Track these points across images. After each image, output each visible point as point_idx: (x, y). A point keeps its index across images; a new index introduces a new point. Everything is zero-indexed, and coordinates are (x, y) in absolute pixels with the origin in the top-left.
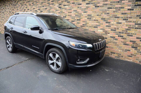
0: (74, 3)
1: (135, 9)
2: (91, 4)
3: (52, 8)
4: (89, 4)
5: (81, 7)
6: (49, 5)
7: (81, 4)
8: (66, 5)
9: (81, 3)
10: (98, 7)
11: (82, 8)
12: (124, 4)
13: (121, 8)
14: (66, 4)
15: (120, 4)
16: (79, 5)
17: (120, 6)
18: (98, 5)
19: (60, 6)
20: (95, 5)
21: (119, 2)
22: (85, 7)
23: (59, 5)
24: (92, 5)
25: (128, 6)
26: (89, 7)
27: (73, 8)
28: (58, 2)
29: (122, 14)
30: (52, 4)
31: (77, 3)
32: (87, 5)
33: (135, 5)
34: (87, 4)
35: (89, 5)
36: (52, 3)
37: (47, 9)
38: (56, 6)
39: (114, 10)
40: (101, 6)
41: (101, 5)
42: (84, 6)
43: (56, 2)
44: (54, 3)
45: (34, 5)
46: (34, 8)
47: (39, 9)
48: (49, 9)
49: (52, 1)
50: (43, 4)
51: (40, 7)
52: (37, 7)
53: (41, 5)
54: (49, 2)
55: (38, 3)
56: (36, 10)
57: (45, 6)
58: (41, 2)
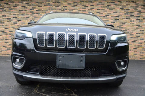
1: (116, 22)
3: (37, 18)
12: (108, 18)
13: (107, 21)
15: (106, 18)
17: (106, 19)
21: (105, 17)
25: (111, 20)
28: (45, 12)
30: (37, 13)
33: (116, 20)
37: (29, 18)
43: (43, 12)
44: (41, 12)
45: (5, 12)
46: (5, 15)
47: (15, 18)
48: (33, 19)
49: (36, 11)
50: (22, 12)
51: (18, 15)
52: (11, 15)
53: (18, 13)
54: (32, 11)
55: (13, 10)
56: (9, 18)
57: (25, 15)
58: (18, 9)
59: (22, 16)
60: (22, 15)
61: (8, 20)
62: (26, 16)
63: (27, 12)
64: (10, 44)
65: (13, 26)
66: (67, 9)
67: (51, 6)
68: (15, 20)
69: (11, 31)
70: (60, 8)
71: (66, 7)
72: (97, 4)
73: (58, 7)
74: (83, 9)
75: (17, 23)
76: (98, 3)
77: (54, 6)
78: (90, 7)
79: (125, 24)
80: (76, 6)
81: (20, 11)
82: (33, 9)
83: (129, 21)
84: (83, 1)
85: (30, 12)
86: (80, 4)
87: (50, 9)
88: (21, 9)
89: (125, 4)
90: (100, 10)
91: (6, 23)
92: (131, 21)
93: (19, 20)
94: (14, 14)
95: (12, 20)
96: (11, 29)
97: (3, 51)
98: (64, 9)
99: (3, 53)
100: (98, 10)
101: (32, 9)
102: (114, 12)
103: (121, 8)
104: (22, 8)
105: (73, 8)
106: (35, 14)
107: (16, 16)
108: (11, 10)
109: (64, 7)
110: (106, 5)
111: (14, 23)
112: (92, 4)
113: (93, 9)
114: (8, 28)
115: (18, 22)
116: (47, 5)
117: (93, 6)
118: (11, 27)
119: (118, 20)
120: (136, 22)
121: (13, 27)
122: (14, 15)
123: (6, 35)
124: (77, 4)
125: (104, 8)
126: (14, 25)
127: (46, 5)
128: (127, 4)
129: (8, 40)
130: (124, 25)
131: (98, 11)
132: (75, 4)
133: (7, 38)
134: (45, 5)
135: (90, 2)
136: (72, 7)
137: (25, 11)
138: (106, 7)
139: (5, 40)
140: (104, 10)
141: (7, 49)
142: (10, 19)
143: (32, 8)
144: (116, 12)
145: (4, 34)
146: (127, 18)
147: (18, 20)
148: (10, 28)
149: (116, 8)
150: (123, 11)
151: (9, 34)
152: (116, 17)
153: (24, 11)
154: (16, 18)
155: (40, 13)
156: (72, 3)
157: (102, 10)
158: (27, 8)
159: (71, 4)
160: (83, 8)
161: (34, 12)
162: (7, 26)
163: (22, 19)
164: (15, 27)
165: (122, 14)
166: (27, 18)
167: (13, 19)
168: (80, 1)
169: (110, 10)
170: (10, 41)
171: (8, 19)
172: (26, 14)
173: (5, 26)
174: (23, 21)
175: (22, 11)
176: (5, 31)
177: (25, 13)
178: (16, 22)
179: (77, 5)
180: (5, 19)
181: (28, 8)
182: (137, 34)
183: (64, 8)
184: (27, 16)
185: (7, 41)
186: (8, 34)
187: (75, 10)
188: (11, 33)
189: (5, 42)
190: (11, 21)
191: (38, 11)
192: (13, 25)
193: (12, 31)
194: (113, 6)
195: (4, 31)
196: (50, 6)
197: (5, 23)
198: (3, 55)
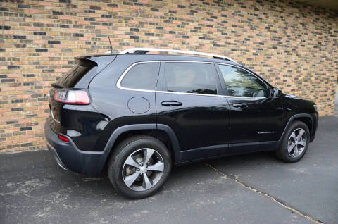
0: (174, 33)
1: (259, 54)
2: (207, 39)
3: (105, 36)
4: (204, 39)
5: (189, 44)
6: (92, 23)
7: (188, 37)
8: (152, 35)
9: (188, 35)
10: (218, 46)
11: (191, 44)
12: (249, 45)
13: (247, 51)
14: (152, 31)
15: (245, 45)
16: (184, 39)
17: (245, 48)
18: (218, 43)
19: (135, 33)
20: (214, 42)
21: (244, 42)
22: (198, 45)
23: (131, 30)
24: (209, 41)
25: (253, 49)
26: (203, 45)
27: (171, 43)
28: (126, 22)
29: (248, 59)
30: (105, 24)
31: (179, 33)
32: (200, 41)
33: (259, 49)
34: (200, 38)
35: (204, 41)
36: (105, 20)
37: (82, 35)
38: (122, 32)
39: (239, 53)
40: (222, 46)
41: (223, 43)
42: (195, 41)
43: (120, 22)
44: (115, 22)
45: (6, 14)
46: (7, 24)
47: (40, 34)
48: (93, 39)
49: (103, 16)
50: (60, 17)
51: (48, 26)
52: (25, 25)
53: (50, 21)
54: (91, 15)
55: (32, 10)
56: (20, 33)
57: (71, 26)
58: (48, 8)
59: (63, 30)
60: (63, 26)
61: (18, 42)
62: (72, 30)
63: (77, 18)
64: (28, 113)
65: (35, 59)
66: (176, 19)
67: (142, 8)
68: (39, 42)
69: (28, 76)
70: (161, 13)
71: (175, 12)
72: (233, 14)
73: (157, 10)
74: (209, 23)
75: (46, 51)
76: (233, 12)
77: (149, 9)
78: (220, 20)
79: (270, 58)
80: (195, 14)
81: (54, 13)
82: (94, 12)
83: (276, 53)
84: (208, 4)
85: (86, 19)
86: (203, 9)
87: (137, 15)
88: (58, 10)
89: (272, 21)
90: (236, 26)
91: (11, 51)
92: (278, 53)
93: (54, 42)
94: (36, 21)
95: (30, 41)
96: (28, 67)
97: (9, 135)
98: (170, 18)
99: (8, 141)
100: (233, 26)
101: (90, 12)
102: (257, 35)
103: (266, 28)
104: (60, 6)
105: (189, 17)
106: (98, 24)
107: (44, 31)
108: (26, 11)
109: (170, 12)
110: (245, 18)
111: (38, 50)
112: (223, 13)
113: (226, 25)
114: (18, 67)
115: (51, 47)
116: (132, 4)
117: (226, 16)
118: (29, 63)
119: (262, 49)
120: (283, 56)
121: (34, 63)
122: (35, 25)
123: (14, 88)
124: (197, 9)
125: (242, 24)
126: (38, 55)
127: (128, 4)
128: (275, 21)
129: (21, 101)
130: (270, 60)
131: (233, 29)
132: (194, 8)
133: (19, 98)
134: (124, 3)
135: (221, 8)
136: (188, 14)
137: (72, 14)
138: (246, 22)
139: (13, 102)
140: (243, 27)
141: (22, 129)
142: (24, 37)
143: (92, 7)
144: (260, 35)
145: (7, 84)
146: (273, 48)
147: (50, 42)
148: (25, 67)
149: (260, 27)
150: (269, 33)
151: (24, 85)
152: (260, 43)
153: (67, 14)
154: (45, 34)
155: (114, 24)
156: (187, 4)
157: (239, 27)
158: (75, 6)
159: (184, 7)
160: (208, 20)
161: (97, 20)
162: (14, 59)
163: (61, 39)
164: (42, 63)
165: (267, 38)
166: (77, 35)
167: (34, 37)
168: (203, 3)
169: (251, 29)
170: (28, 104)
171: (15, 37)
172: (73, 23)
173: (9, 59)
174: (65, 43)
175: (61, 14)
176: (10, 76)
177: (70, 22)
178: (44, 46)
179: (196, 12)
180: (7, 37)
181: (79, 6)
182: (284, 76)
183: (171, 15)
184: (77, 31)
185: (19, 105)
186: (20, 84)
187: (193, 21)
188: (30, 80)
189: (13, 110)
190: (28, 45)
191: (107, 17)
192: (34, 55)
193: (32, 76)
194: (256, 21)
195: (5, 76)
196: (138, 8)
197: (7, 50)
198: (9, 147)
